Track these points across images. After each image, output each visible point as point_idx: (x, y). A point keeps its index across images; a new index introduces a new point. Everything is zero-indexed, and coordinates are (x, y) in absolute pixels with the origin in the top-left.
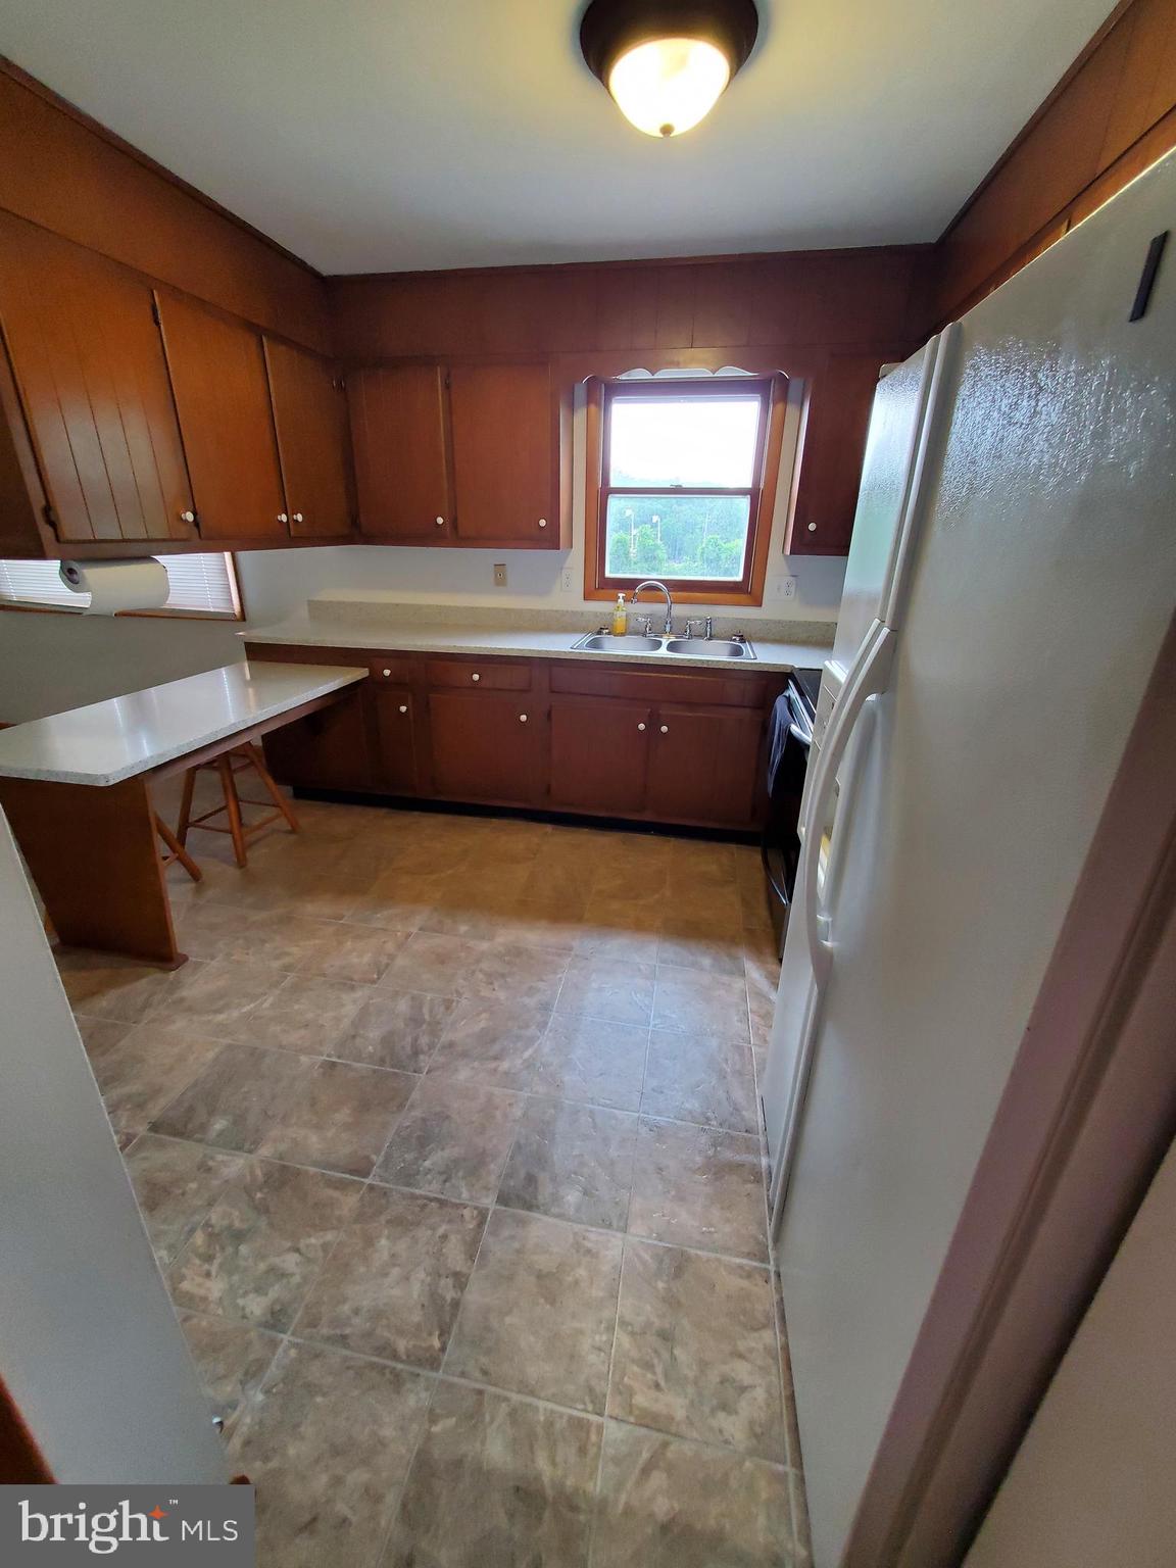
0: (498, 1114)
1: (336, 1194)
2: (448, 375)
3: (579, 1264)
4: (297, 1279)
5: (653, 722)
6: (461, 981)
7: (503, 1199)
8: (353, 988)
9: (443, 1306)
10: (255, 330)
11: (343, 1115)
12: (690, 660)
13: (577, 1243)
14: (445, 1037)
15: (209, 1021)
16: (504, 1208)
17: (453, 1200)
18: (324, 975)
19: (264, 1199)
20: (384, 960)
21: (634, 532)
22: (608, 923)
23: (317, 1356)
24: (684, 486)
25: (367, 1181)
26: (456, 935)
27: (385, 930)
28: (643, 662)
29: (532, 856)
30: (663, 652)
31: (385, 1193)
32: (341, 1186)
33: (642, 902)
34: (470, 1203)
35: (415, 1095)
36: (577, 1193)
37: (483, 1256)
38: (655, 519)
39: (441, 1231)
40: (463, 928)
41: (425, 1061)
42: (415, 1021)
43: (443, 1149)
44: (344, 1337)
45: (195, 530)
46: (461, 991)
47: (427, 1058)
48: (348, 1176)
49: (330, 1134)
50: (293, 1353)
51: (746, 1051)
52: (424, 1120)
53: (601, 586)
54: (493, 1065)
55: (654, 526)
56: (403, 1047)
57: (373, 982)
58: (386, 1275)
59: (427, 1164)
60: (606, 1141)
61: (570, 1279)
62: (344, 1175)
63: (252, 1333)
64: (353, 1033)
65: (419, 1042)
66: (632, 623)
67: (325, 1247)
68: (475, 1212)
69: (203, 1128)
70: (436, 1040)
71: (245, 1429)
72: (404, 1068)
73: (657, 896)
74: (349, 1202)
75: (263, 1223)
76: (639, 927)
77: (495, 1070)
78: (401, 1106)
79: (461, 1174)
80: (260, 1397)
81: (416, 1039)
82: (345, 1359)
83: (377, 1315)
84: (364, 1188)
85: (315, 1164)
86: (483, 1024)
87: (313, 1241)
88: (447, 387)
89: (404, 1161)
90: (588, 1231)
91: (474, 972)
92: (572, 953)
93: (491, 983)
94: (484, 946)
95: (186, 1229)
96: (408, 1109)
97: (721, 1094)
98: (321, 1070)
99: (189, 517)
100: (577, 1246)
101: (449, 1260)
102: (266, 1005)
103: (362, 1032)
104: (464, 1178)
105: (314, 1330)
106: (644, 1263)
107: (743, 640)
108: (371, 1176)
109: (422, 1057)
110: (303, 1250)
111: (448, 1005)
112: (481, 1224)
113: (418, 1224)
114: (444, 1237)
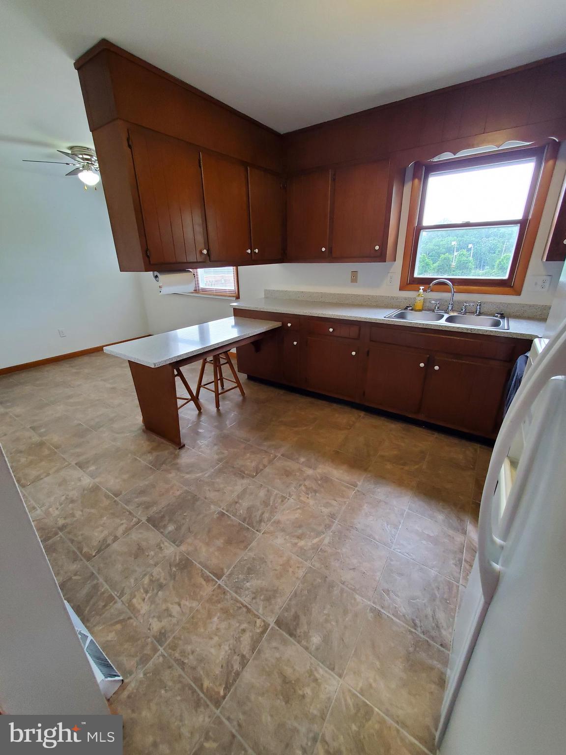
0: (291, 570)
1: (204, 583)
2: (335, 175)
3: (309, 685)
4: (174, 620)
5: (430, 364)
6: (293, 489)
7: (278, 623)
8: (243, 477)
9: (231, 671)
10: (245, 164)
11: (220, 542)
12: (458, 328)
13: (311, 671)
14: (278, 517)
15: (183, 477)
16: (278, 628)
17: (255, 612)
18: (233, 467)
19: (176, 572)
20: (261, 467)
21: (456, 254)
22: (381, 477)
23: (170, 667)
24: (471, 222)
25: (219, 582)
26: (298, 463)
27: (266, 452)
28: (426, 327)
29: (349, 427)
30: (443, 322)
31: (224, 593)
32: (207, 580)
33: (406, 468)
34: (262, 617)
35: (254, 544)
36: (319, 638)
37: (259, 652)
38: (470, 246)
39: (244, 626)
40: (302, 460)
41: (264, 527)
42: (266, 503)
43: (257, 579)
44: (183, 663)
45: (208, 258)
46: (292, 493)
47: (265, 525)
48: (212, 576)
49: (211, 550)
50: (161, 659)
51: (455, 588)
52: (254, 559)
53: (410, 282)
54: (296, 541)
55: (469, 250)
56: (256, 516)
57: (253, 477)
58: (211, 638)
59: (248, 584)
60: (345, 612)
61: (301, 692)
62: (211, 575)
63: (149, 639)
64: (236, 501)
65: (263, 515)
66: (427, 304)
67: (191, 608)
68: (263, 624)
69: (165, 527)
70: (272, 517)
71: (131, 689)
72: (253, 527)
73: (416, 467)
74: (207, 590)
75: (171, 583)
76: (401, 482)
77: (296, 544)
78: (246, 547)
79: (262, 597)
80: (141, 675)
81: (263, 513)
82: (180, 676)
83: (201, 660)
84: (217, 585)
85: (200, 563)
86: (297, 516)
87: (187, 603)
88: (334, 180)
89: (238, 578)
90: (318, 665)
91: (300, 485)
92: (356, 489)
93: (308, 494)
94: (310, 472)
95: (144, 573)
96: (249, 550)
97: (429, 611)
98: (218, 515)
99: (205, 252)
100: (311, 673)
101: (242, 646)
102: (206, 475)
103: (240, 501)
104: (263, 600)
105: (173, 652)
106: (347, 706)
107: (503, 316)
108: (222, 580)
109: (263, 524)
110: (182, 605)
111: (283, 499)
112: (263, 632)
113: (234, 616)
114: (244, 631)
